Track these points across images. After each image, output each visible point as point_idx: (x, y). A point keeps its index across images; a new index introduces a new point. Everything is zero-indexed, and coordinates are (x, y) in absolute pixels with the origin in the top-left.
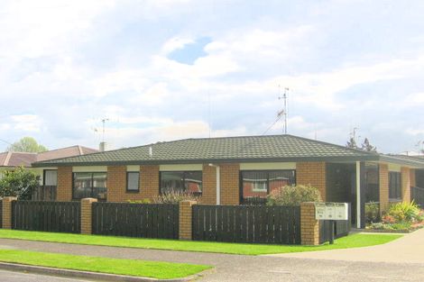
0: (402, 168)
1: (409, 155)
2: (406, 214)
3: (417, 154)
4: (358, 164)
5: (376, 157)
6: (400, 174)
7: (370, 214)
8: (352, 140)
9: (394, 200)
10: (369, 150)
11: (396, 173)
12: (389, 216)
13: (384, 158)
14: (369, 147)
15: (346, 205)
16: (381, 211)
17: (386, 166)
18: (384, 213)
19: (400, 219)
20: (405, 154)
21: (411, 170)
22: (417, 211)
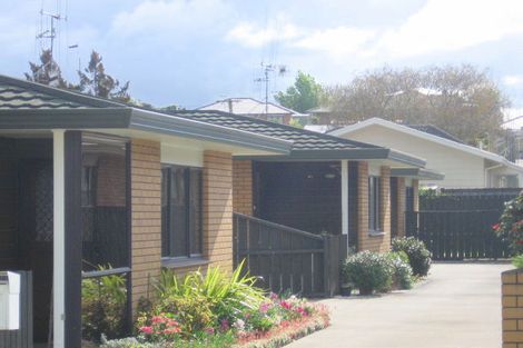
0: (208, 156)
1: (238, 109)
2: (215, 309)
3: (259, 110)
4: (59, 137)
5: (121, 114)
6: (200, 174)
7: (100, 309)
8: (47, 57)
9: (178, 261)
10: (103, 92)
11: (186, 172)
12: (163, 317)
13: (147, 119)
14: (105, 84)
15: (14, 279)
16: (135, 298)
17: (154, 149)
18: (146, 305)
19: (198, 325)
20: (224, 108)
21: (238, 161)
22: (254, 299)
